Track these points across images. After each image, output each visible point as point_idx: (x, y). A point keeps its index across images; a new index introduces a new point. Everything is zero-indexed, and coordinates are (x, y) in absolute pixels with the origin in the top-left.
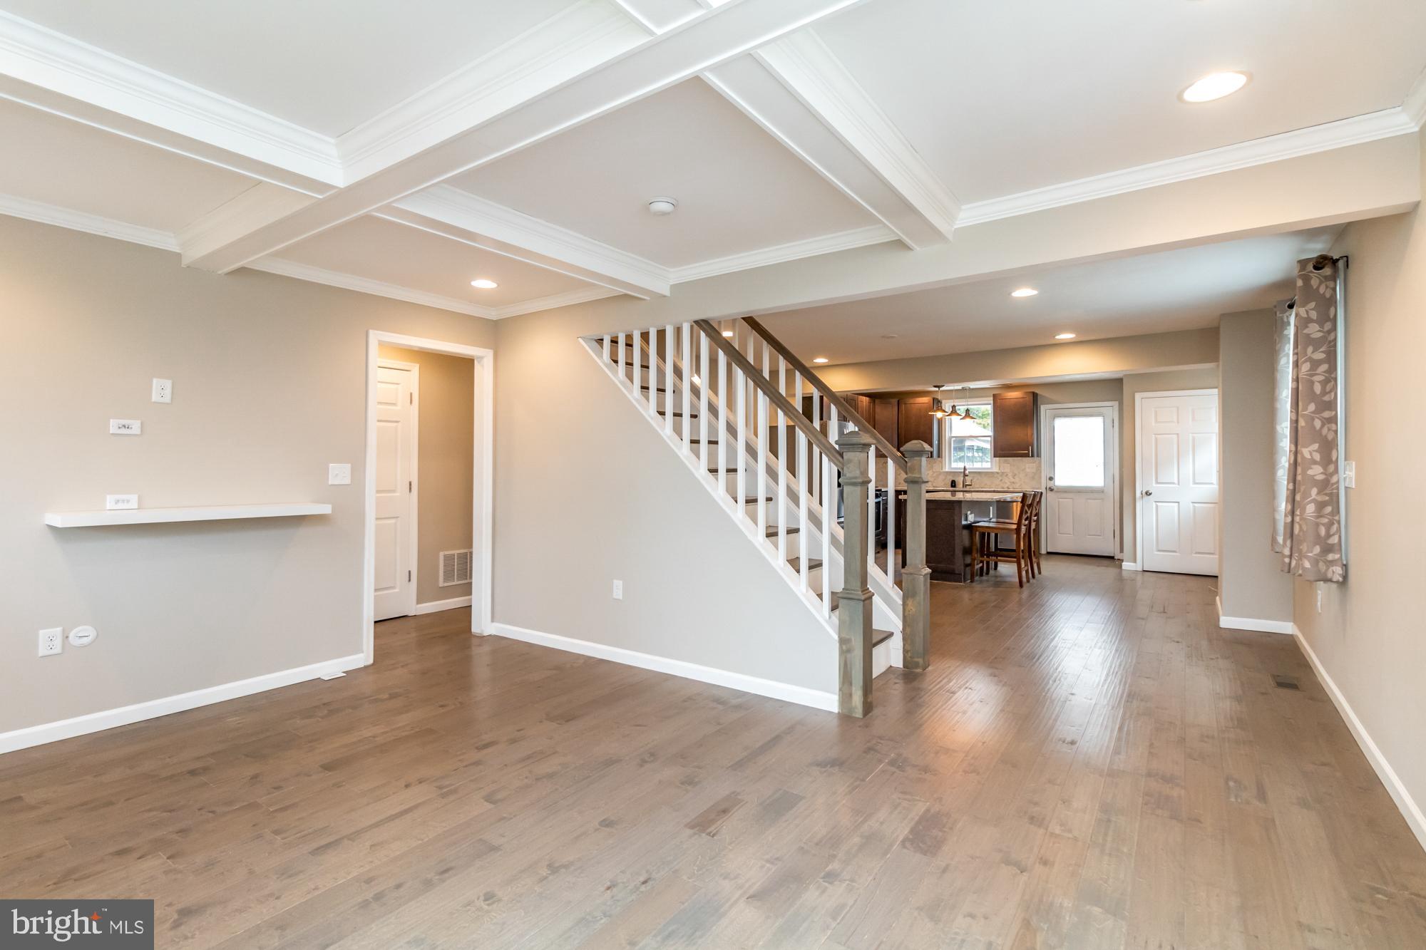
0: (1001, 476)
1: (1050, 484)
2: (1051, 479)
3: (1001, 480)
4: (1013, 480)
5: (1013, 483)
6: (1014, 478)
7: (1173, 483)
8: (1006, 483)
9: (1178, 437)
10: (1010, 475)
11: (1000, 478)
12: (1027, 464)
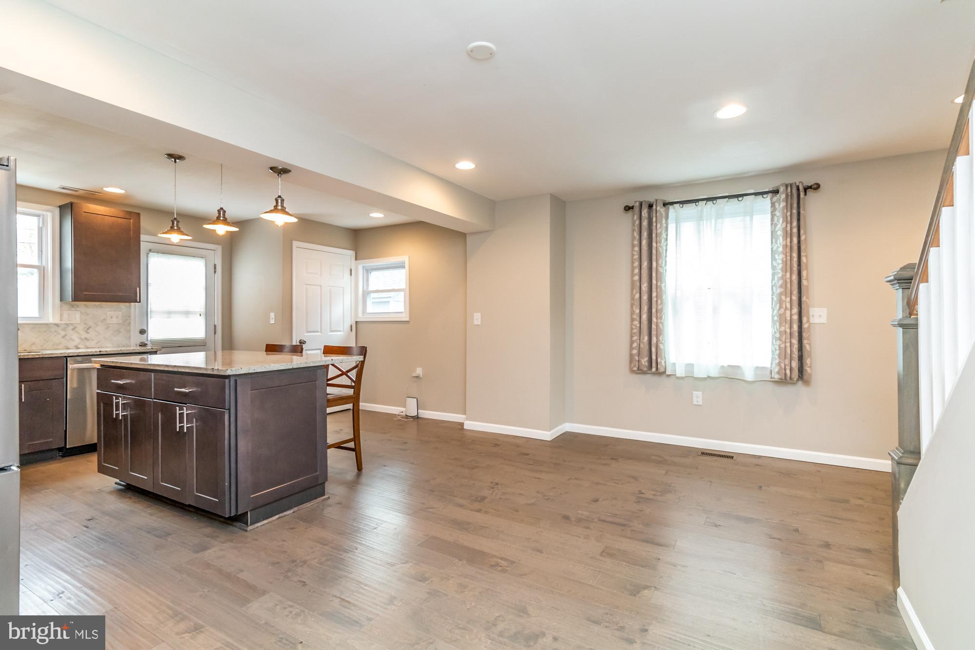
0: (64, 330)
1: (142, 339)
2: (143, 332)
3: (64, 337)
4: (86, 335)
5: (86, 339)
6: (88, 333)
7: (318, 332)
8: (73, 340)
9: (321, 288)
10: (80, 328)
11: (63, 333)
12: (111, 312)
